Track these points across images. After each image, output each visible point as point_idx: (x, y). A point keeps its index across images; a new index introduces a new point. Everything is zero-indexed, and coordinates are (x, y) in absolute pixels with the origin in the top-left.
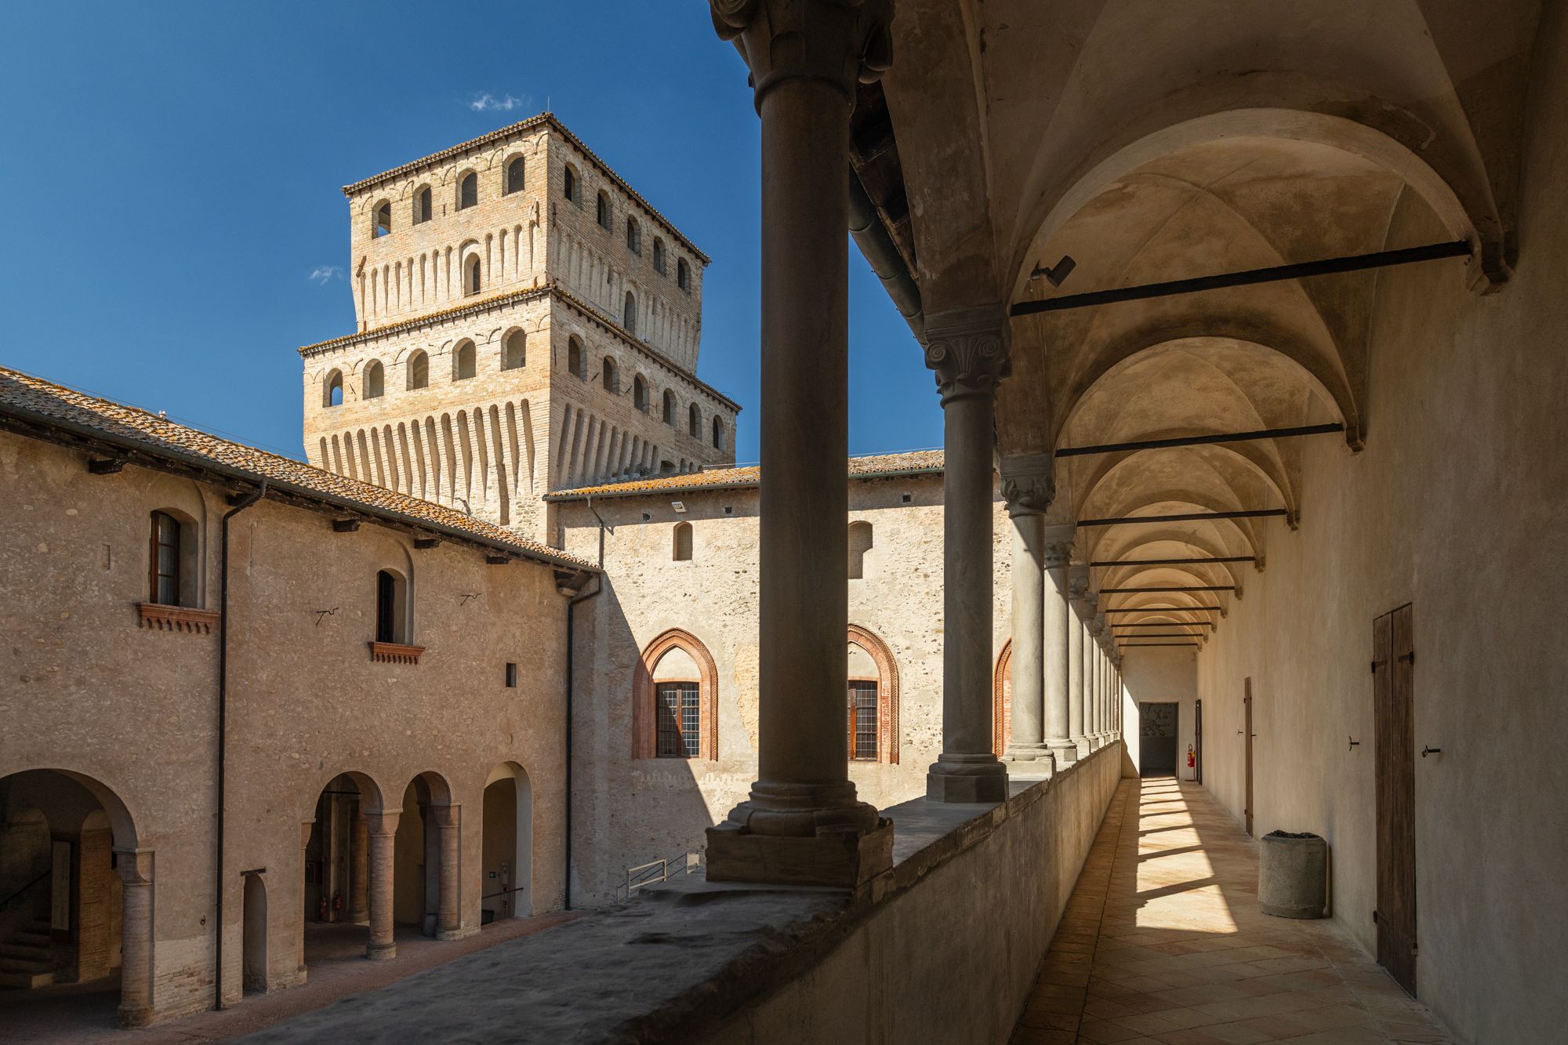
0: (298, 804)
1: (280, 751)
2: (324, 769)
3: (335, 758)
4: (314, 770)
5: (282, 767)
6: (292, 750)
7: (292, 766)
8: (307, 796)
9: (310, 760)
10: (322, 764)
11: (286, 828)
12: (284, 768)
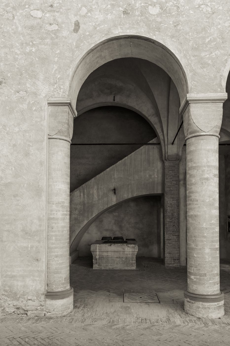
0: (41, 77)
1: (14, 8)
2: (80, 31)
3: (99, 17)
4: (65, 33)
5: (17, 28)
6: (32, 8)
7: (32, 28)
8: (56, 67)
9: (60, 20)
10: (77, 26)
11: (25, 106)
12: (20, 29)
